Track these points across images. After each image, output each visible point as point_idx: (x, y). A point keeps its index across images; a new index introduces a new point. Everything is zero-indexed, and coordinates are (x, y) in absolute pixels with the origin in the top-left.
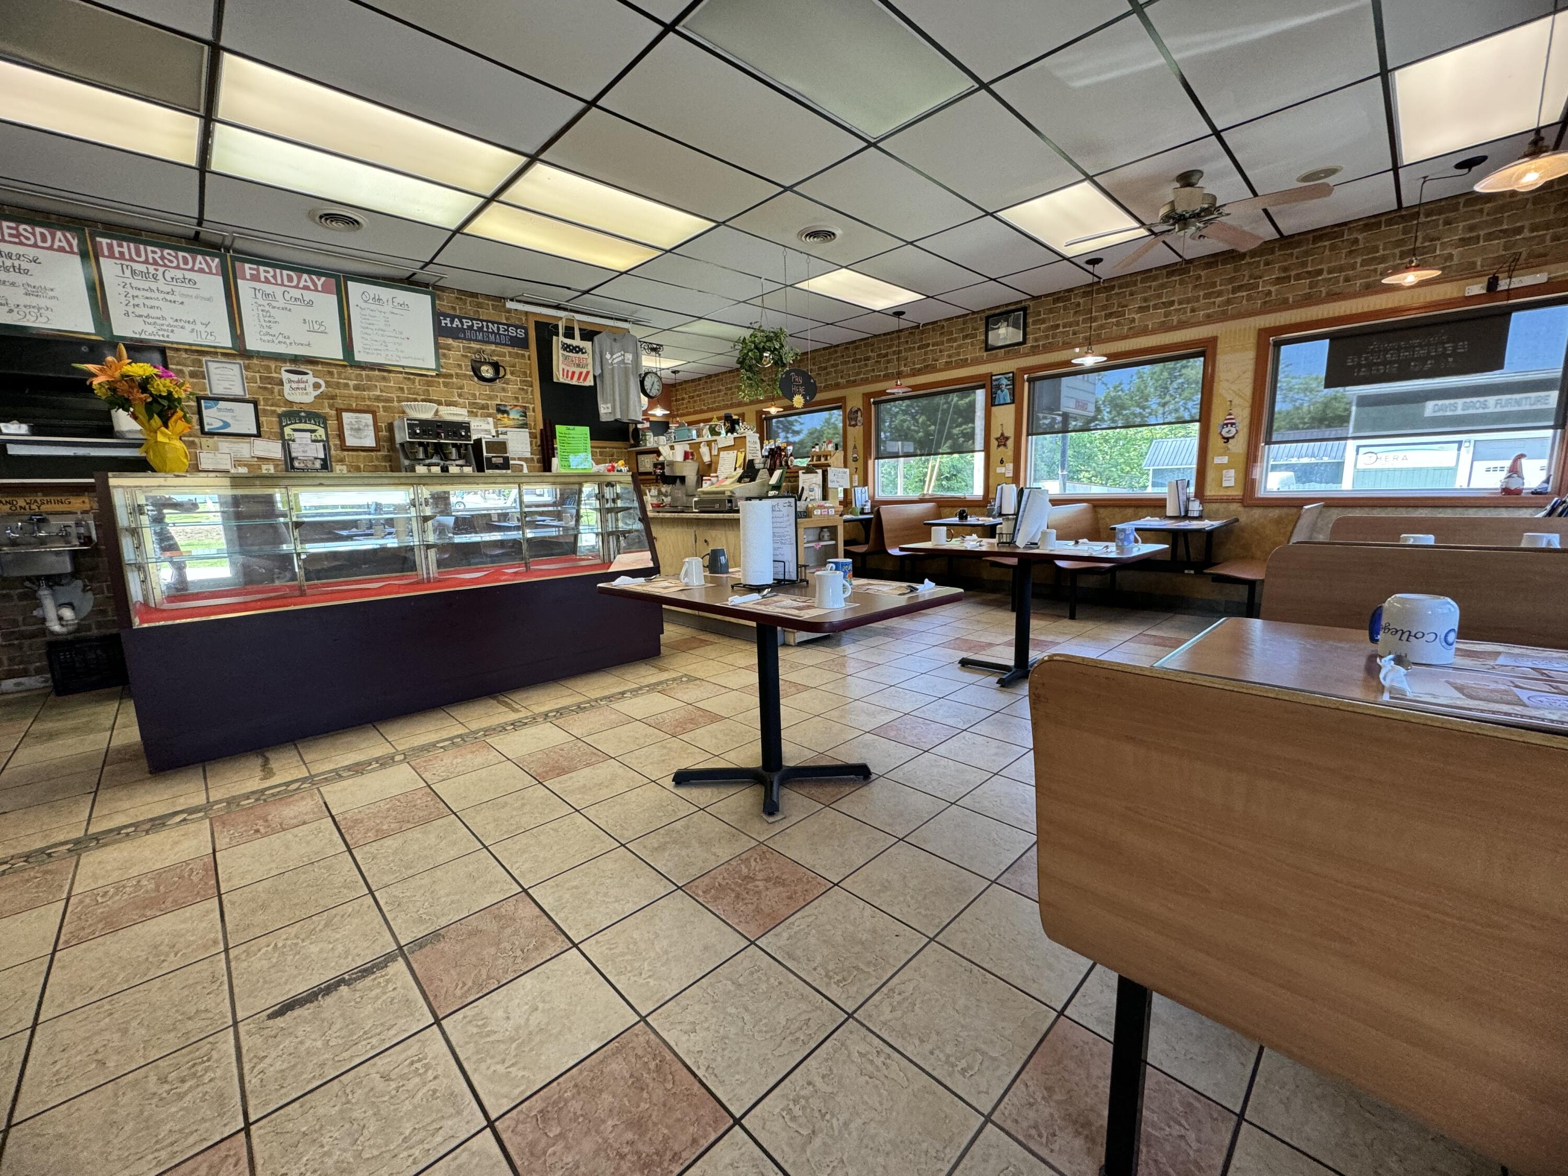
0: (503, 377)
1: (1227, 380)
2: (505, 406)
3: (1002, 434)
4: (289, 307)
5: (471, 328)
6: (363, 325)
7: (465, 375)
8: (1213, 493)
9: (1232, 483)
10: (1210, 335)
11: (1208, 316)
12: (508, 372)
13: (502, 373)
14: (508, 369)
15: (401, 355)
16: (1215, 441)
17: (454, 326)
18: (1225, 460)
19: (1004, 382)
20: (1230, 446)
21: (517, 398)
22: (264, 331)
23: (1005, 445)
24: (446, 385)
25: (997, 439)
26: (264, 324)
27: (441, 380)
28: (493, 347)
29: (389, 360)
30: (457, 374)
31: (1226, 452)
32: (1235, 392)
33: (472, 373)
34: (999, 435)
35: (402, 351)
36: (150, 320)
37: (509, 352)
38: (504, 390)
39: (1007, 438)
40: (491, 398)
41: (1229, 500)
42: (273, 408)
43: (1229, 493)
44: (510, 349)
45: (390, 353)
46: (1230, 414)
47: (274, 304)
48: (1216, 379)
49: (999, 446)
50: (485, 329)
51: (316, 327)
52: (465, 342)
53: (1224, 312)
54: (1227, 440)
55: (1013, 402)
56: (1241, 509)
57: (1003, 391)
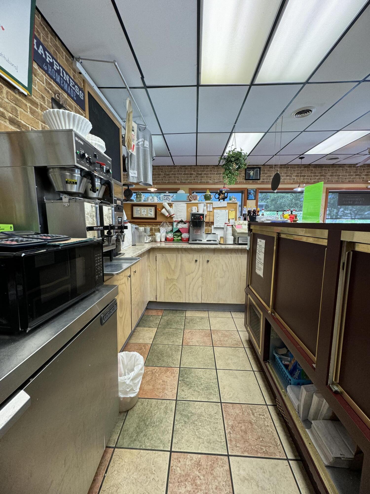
17: (40, 52)
19: (252, 192)
27: (28, 104)
28: (66, 96)
30: (42, 107)
44: (76, 105)
50: (61, 75)
52: (48, 77)
57: (251, 195)
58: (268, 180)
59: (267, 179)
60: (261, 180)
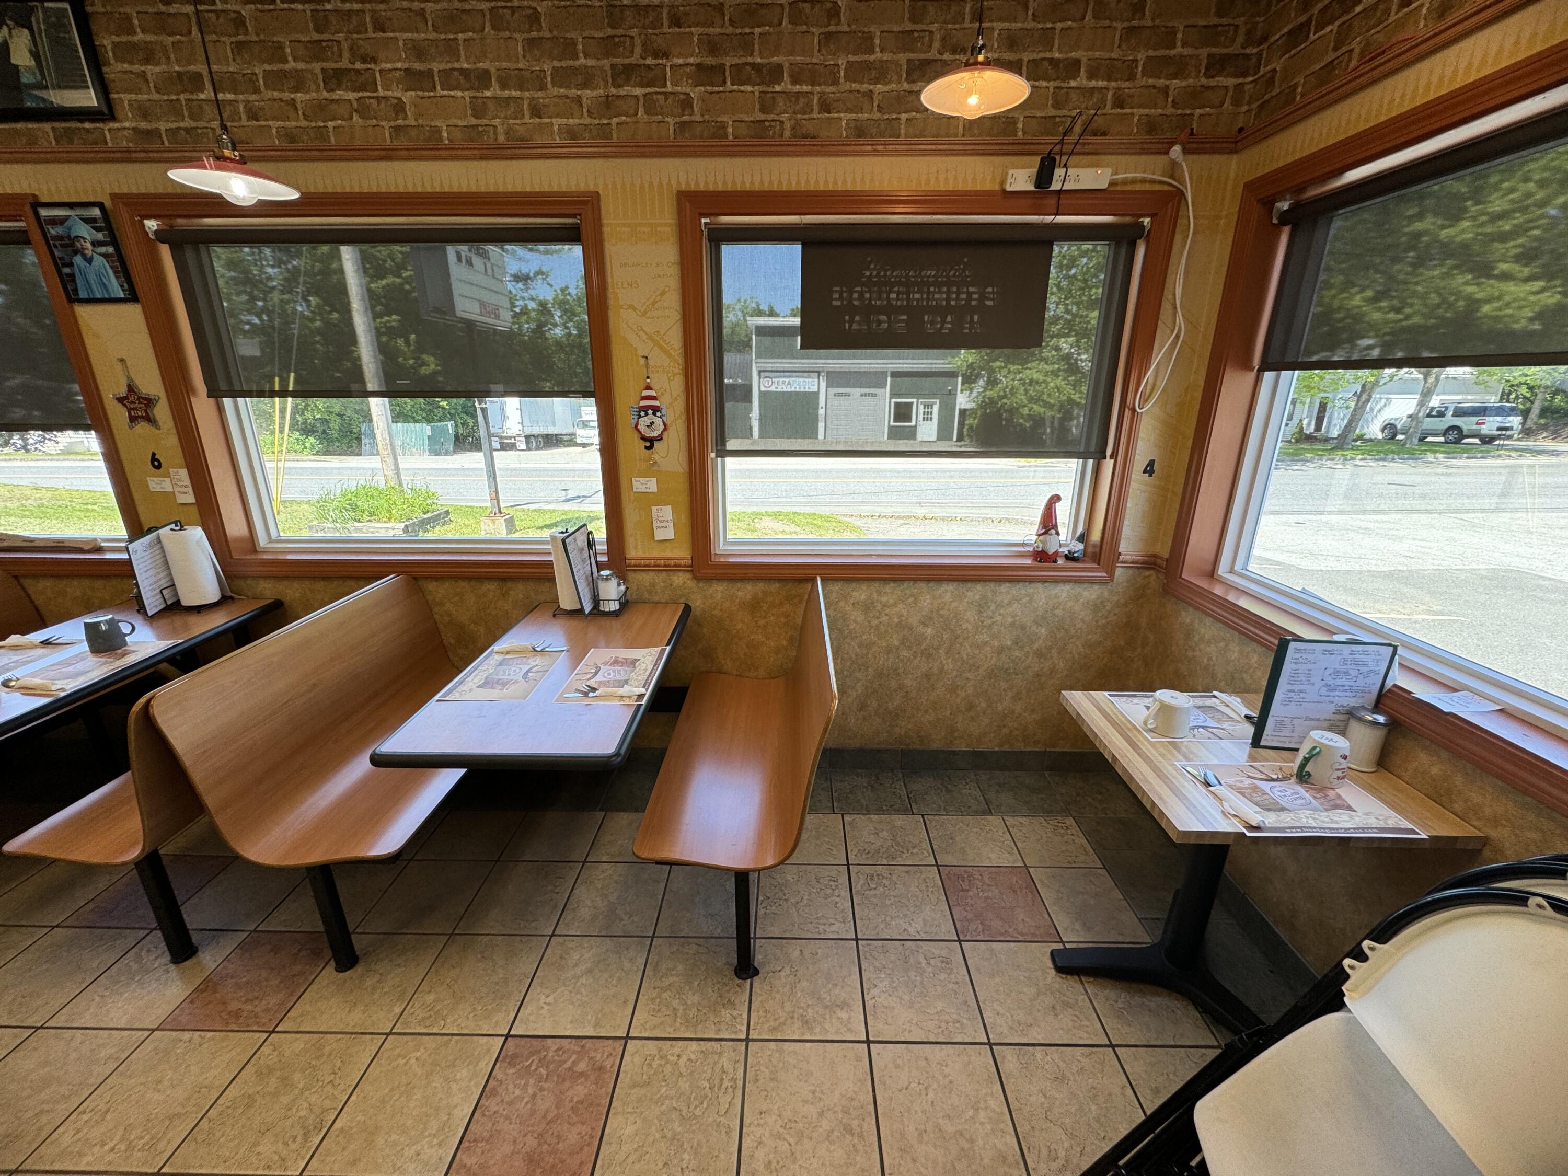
1: (632, 307)
3: (131, 388)
8: (640, 554)
9: (669, 534)
10: (582, 188)
11: (571, 133)
16: (629, 446)
18: (652, 485)
19: (84, 231)
20: (656, 457)
23: (150, 419)
25: (120, 400)
31: (651, 470)
32: (650, 338)
34: (123, 391)
39: (149, 402)
41: (669, 567)
43: (668, 554)
46: (648, 388)
48: (611, 302)
49: (133, 419)
53: (604, 132)
54: (650, 442)
55: (132, 297)
56: (691, 584)
57: (89, 260)
58: (188, 123)
59: (174, 109)
60: (128, 122)
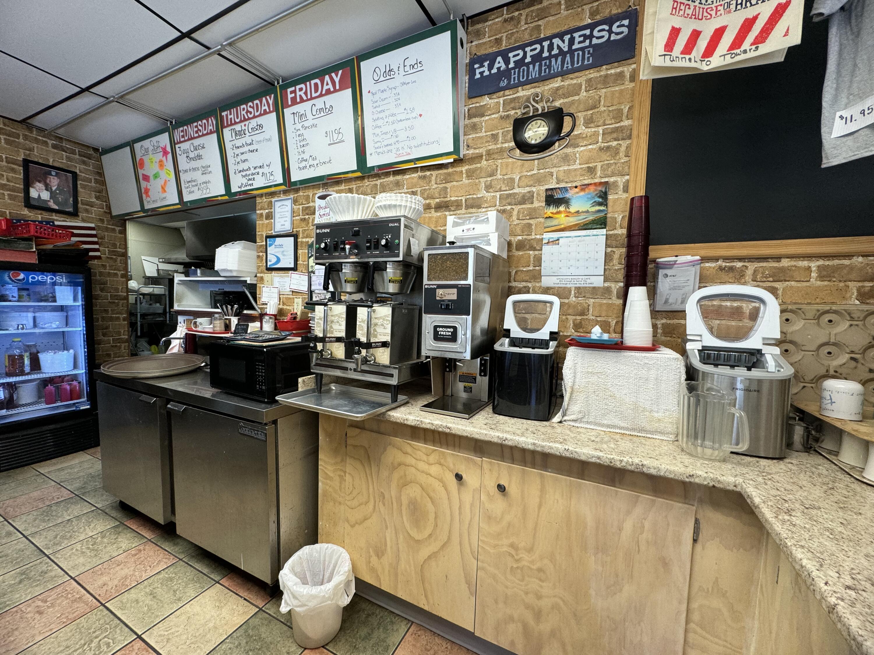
0: (568, 135)
2: (566, 189)
4: (315, 122)
5: (520, 63)
6: (375, 117)
7: (501, 151)
12: (580, 121)
13: (566, 129)
14: (581, 117)
15: (413, 143)
17: (494, 71)
21: (591, 170)
22: (300, 157)
24: (470, 174)
26: (300, 150)
27: (464, 168)
28: (557, 83)
29: (399, 156)
30: (489, 154)
33: (513, 144)
35: (413, 138)
36: (244, 173)
37: (589, 81)
38: (566, 159)
40: (539, 180)
42: (307, 240)
44: (592, 74)
45: (400, 145)
47: (306, 124)
50: (546, 54)
51: (335, 136)
52: (510, 94)
